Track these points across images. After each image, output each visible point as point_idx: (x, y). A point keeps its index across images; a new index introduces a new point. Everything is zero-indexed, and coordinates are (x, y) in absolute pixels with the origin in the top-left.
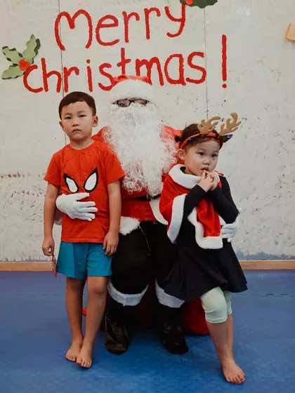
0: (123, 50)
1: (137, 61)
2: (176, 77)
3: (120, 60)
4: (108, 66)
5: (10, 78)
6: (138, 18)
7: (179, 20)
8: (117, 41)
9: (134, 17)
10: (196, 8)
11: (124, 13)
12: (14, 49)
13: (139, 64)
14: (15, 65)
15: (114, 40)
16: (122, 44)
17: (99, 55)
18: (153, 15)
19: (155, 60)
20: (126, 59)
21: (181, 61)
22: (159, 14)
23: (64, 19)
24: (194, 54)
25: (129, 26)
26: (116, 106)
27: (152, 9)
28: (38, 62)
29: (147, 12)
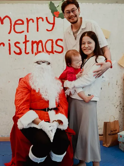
0: (26, 36)
1: (32, 41)
2: (50, 50)
3: (24, 41)
4: (19, 43)
6: (33, 22)
7: (52, 24)
8: (23, 32)
9: (31, 21)
10: (60, 19)
11: (27, 19)
13: (33, 43)
15: (22, 31)
16: (25, 33)
17: (15, 37)
18: (40, 20)
19: (41, 41)
20: (27, 40)
21: (52, 42)
22: (43, 20)
24: (58, 40)
25: (29, 25)
27: (40, 18)
29: (38, 19)
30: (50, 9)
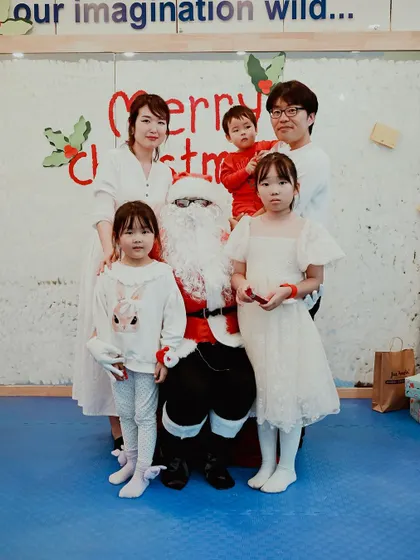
0: (188, 141)
1: (204, 154)
3: (185, 153)
4: (171, 158)
5: (52, 166)
6: (207, 105)
8: (181, 130)
9: (202, 104)
11: (191, 98)
12: (59, 132)
13: (206, 158)
14: (59, 151)
15: (178, 129)
16: (187, 133)
18: (224, 102)
20: (191, 151)
22: (231, 102)
23: (120, 100)
25: (196, 113)
26: (174, 206)
27: (224, 96)
28: (87, 149)
29: (218, 98)
30: (250, 73)
